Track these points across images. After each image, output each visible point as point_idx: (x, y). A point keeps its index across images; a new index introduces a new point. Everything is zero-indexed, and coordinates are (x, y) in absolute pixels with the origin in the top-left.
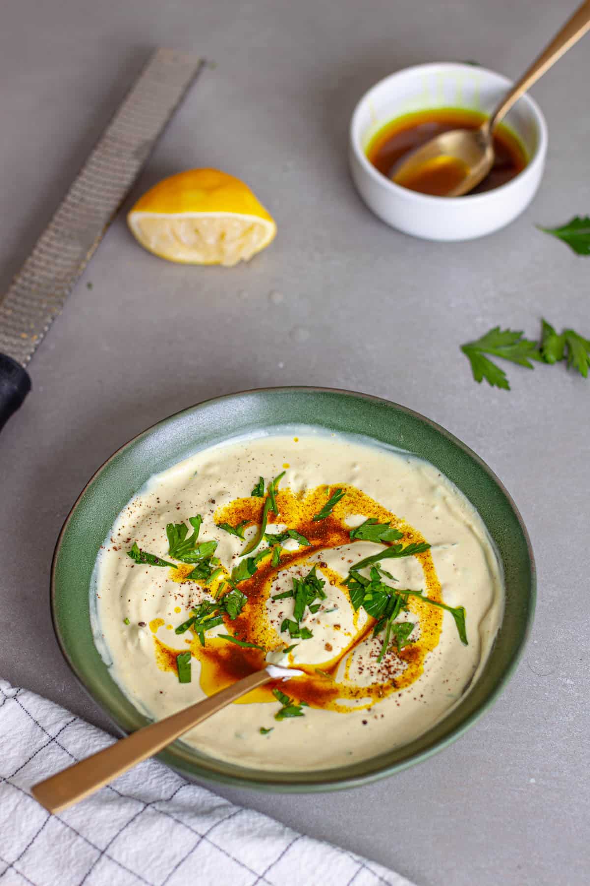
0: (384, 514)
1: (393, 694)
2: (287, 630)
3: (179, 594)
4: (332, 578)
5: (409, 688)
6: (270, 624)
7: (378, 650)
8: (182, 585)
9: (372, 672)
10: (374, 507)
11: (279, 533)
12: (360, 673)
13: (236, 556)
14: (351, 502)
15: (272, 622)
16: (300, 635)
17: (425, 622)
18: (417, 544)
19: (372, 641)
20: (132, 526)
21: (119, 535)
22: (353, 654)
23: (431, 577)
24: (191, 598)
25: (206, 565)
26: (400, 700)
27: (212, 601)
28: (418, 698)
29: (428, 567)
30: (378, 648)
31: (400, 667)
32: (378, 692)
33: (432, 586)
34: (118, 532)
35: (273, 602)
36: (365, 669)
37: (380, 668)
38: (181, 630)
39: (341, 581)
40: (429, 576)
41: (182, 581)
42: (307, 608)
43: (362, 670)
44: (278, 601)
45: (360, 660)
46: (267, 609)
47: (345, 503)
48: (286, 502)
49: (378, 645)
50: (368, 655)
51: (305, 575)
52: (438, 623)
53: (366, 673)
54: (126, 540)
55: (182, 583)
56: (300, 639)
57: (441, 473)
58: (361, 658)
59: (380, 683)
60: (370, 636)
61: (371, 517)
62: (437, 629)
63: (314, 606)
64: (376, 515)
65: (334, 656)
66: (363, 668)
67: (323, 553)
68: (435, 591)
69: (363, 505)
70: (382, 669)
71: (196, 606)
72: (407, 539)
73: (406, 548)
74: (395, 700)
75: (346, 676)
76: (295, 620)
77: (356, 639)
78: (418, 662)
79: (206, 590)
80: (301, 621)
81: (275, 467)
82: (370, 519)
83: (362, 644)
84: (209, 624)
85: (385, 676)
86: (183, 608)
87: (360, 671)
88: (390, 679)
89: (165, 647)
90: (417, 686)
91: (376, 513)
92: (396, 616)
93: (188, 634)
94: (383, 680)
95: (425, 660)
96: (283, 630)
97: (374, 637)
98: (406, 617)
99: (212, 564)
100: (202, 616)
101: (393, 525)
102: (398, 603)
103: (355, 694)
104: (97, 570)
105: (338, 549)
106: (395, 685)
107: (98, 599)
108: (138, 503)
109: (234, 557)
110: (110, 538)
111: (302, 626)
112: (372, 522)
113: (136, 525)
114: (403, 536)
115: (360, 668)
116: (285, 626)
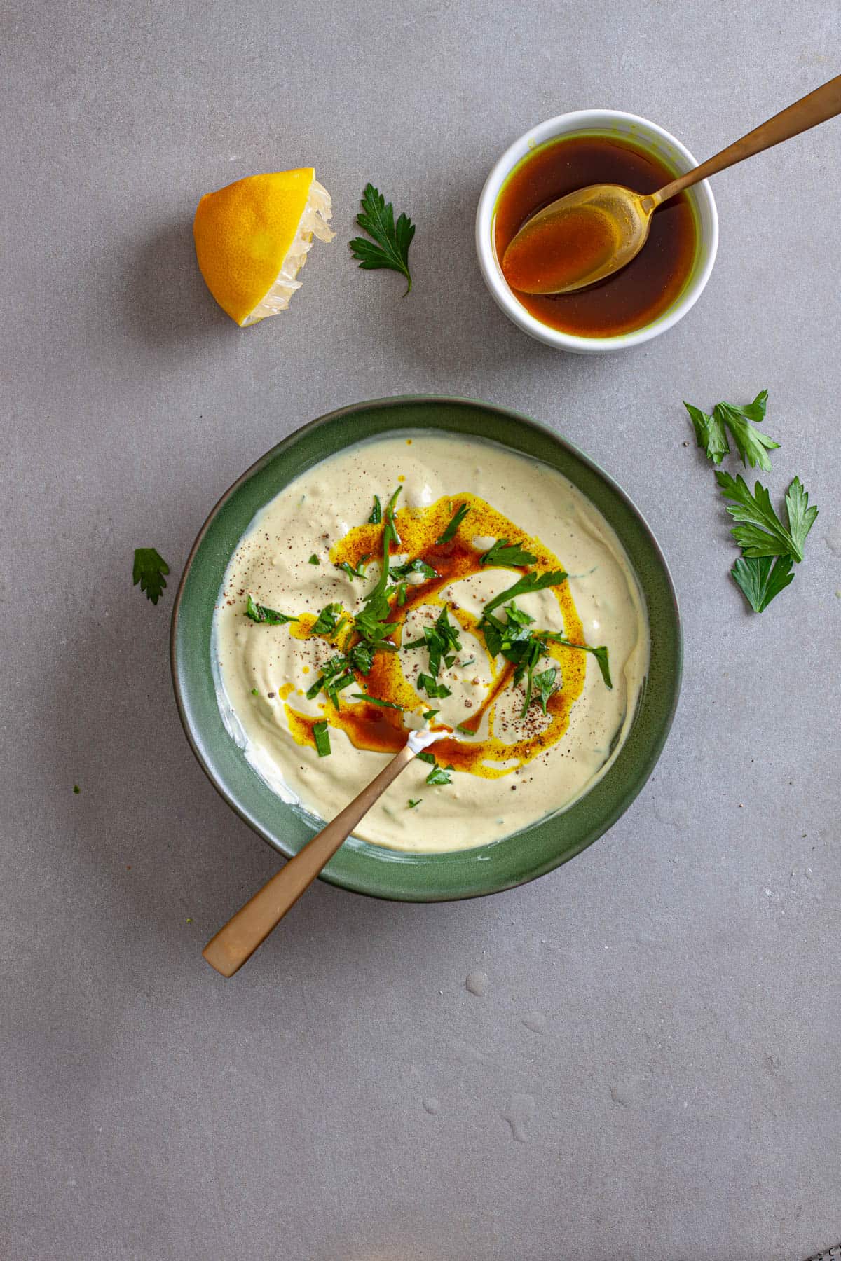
0: (515, 533)
1: (539, 753)
2: (424, 688)
3: (305, 652)
4: (465, 623)
5: (555, 746)
6: (405, 680)
7: (521, 703)
8: (306, 642)
9: (517, 728)
10: (503, 523)
11: (402, 564)
12: (505, 730)
13: (359, 601)
14: (477, 520)
15: (407, 677)
16: (438, 694)
17: (567, 668)
18: (553, 572)
19: (513, 691)
20: (243, 573)
21: (231, 586)
22: (495, 708)
23: (570, 615)
24: (318, 655)
25: (329, 615)
26: (547, 759)
27: (341, 656)
28: (566, 753)
29: (566, 603)
30: (521, 701)
31: (545, 720)
32: (523, 751)
33: (573, 627)
34: (230, 583)
35: (406, 652)
36: (509, 725)
37: (525, 724)
38: (312, 693)
39: (476, 624)
40: (568, 613)
41: (306, 637)
42: (442, 659)
43: (507, 726)
44: (410, 651)
45: (503, 716)
46: (401, 660)
47: (470, 521)
48: (406, 526)
49: (520, 696)
50: (511, 710)
51: (436, 618)
52: (580, 668)
53: (511, 729)
54: (240, 592)
55: (306, 640)
56: (439, 698)
57: (573, 485)
58: (504, 713)
59: (526, 740)
60: (510, 684)
61: (500, 538)
62: (580, 675)
63: (448, 658)
64: (506, 535)
65: (474, 711)
66: (507, 724)
67: (453, 587)
68: (575, 631)
69: (490, 523)
70: (527, 724)
71: (325, 664)
72: (542, 566)
73: (542, 577)
74: (543, 759)
75: (490, 734)
76: (431, 676)
77: (496, 687)
78: (562, 714)
79: (333, 646)
80: (437, 676)
81: (389, 480)
82: (499, 541)
83: (503, 694)
84: (340, 684)
85: (530, 732)
86: (311, 667)
87: (505, 727)
88: (535, 735)
89: (298, 715)
90: (564, 742)
91: (505, 532)
92: (536, 663)
93: (320, 698)
94: (528, 736)
95: (570, 710)
96: (420, 688)
97: (515, 686)
98: (547, 663)
99: (335, 612)
100: (331, 676)
101: (526, 547)
102: (537, 650)
103: (502, 753)
104: (215, 635)
105: (468, 581)
106: (540, 741)
107: (220, 666)
108: (246, 545)
109: (357, 603)
110: (222, 592)
111: (439, 682)
112: (503, 545)
113: (246, 571)
114: (537, 560)
115: (504, 725)
116: (421, 683)
